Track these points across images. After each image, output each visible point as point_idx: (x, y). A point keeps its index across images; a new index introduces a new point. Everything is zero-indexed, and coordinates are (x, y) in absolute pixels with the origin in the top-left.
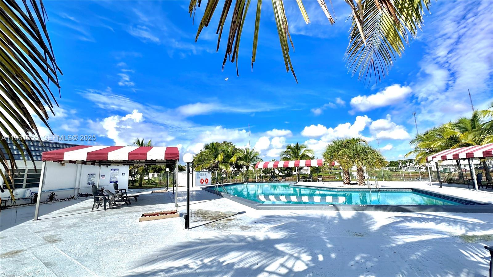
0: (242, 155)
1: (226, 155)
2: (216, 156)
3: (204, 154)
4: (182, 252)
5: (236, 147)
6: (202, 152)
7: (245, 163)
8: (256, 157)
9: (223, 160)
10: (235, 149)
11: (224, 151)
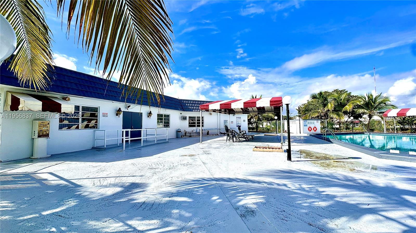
0: (361, 103)
1: (338, 104)
2: (325, 105)
3: (311, 104)
4: (283, 175)
5: (352, 94)
6: (309, 102)
7: (366, 111)
8: (385, 103)
9: (335, 108)
10: (351, 96)
11: (335, 99)
